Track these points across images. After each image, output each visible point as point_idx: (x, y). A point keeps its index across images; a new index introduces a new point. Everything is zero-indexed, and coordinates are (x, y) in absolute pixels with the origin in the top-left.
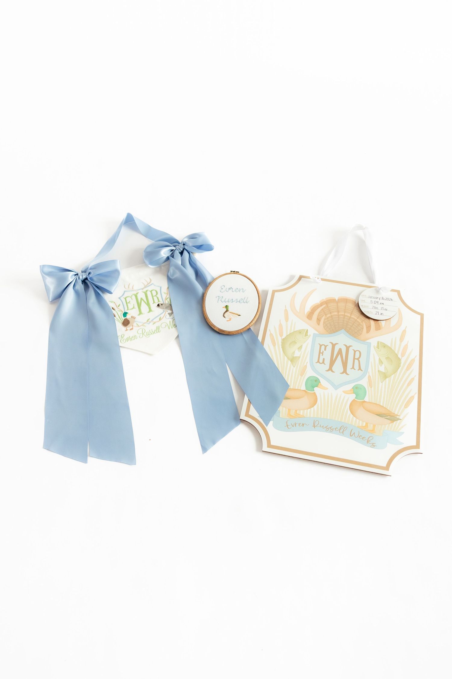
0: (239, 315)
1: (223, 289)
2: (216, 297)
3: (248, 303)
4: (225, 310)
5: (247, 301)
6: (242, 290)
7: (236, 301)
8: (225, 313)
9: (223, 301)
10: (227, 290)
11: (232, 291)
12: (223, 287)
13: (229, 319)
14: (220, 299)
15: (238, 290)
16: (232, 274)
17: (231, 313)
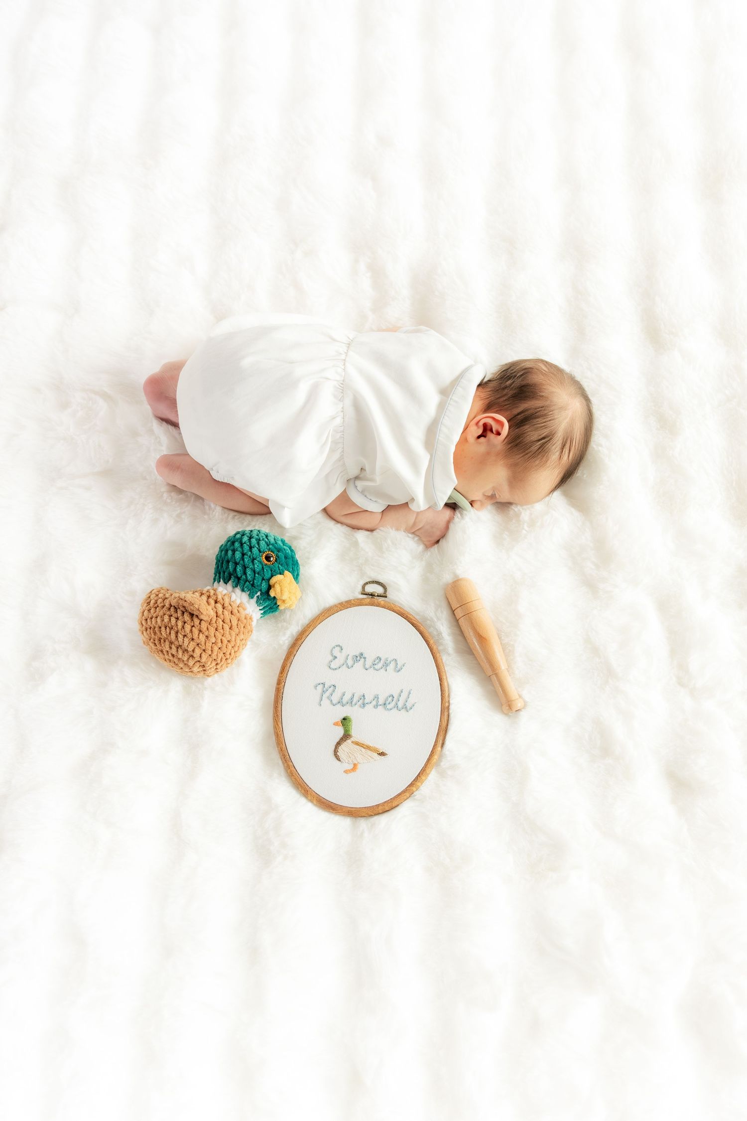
0: (382, 754)
1: (336, 657)
2: (316, 687)
3: (411, 711)
4: (340, 731)
5: (408, 705)
6: (392, 665)
7: (374, 703)
8: (339, 744)
9: (335, 702)
10: (350, 662)
11: (364, 665)
12: (336, 652)
13: (351, 766)
14: (328, 694)
15: (381, 664)
16: (366, 605)
17: (357, 744)
